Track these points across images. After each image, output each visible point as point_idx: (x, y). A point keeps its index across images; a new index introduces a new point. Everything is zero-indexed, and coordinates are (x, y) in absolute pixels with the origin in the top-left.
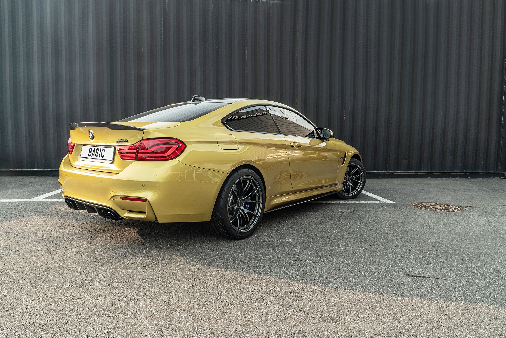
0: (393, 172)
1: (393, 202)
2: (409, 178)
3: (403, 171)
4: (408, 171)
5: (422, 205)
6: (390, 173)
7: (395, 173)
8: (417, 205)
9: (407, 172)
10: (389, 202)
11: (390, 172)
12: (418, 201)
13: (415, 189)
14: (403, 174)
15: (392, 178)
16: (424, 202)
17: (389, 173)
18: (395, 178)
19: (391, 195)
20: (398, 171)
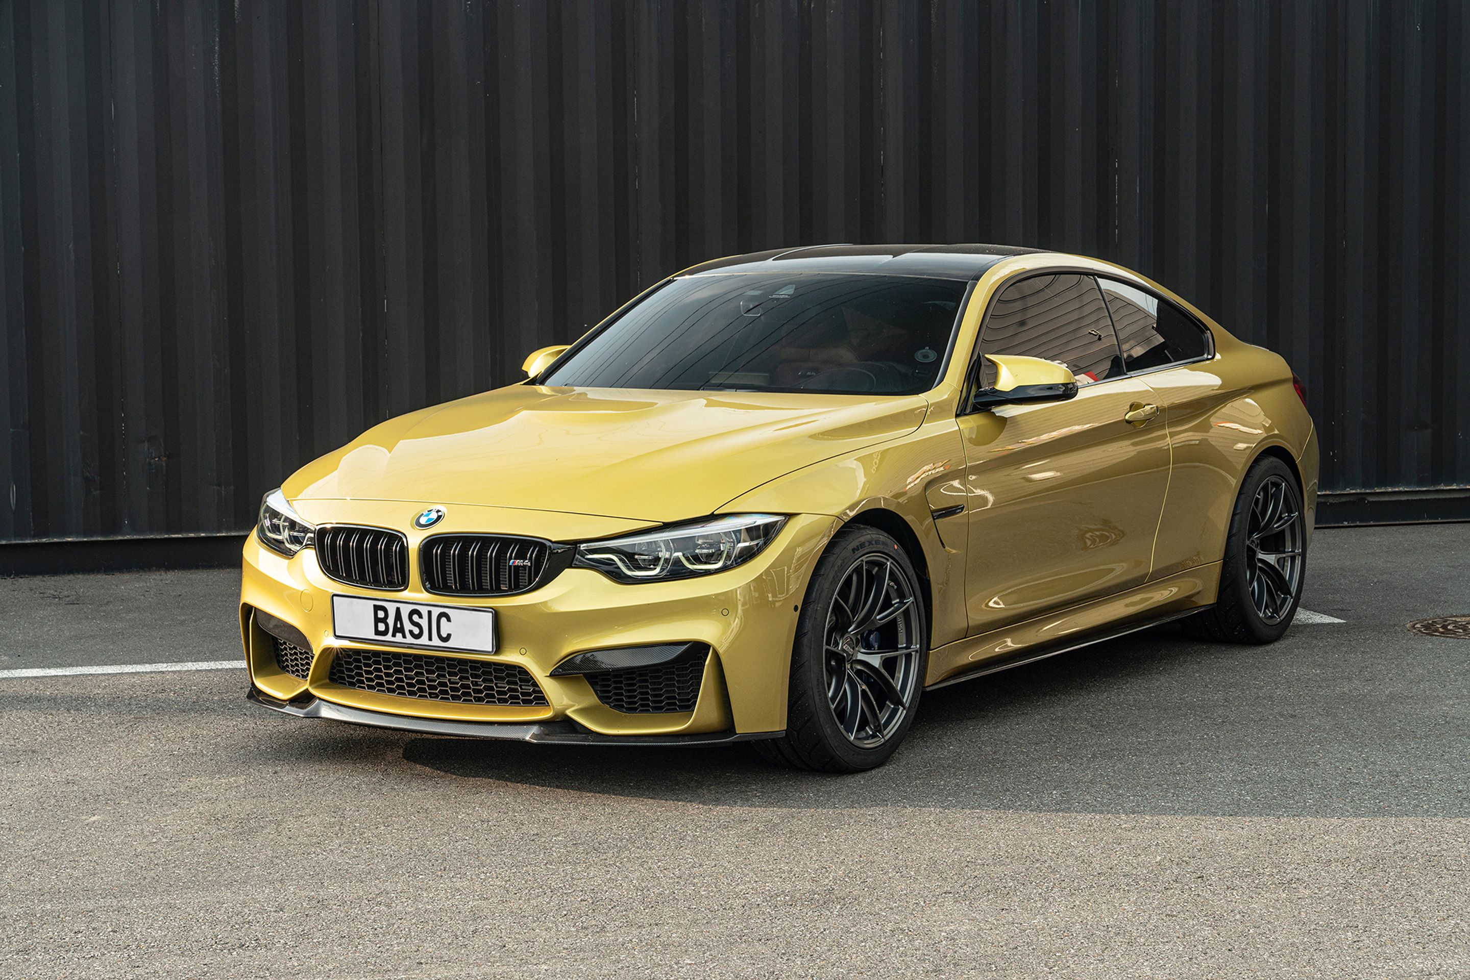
0: (1363, 491)
1: (1337, 621)
2: (1440, 520)
3: (1408, 484)
4: (1435, 483)
5: (1449, 624)
6: (1348, 499)
7: (1371, 499)
8: (1427, 627)
9: (1432, 488)
10: (1319, 621)
11: (1348, 491)
12: (1439, 612)
13: (1452, 567)
14: (1410, 498)
15: (1358, 523)
16: (1464, 616)
17: (1343, 500)
18: (1372, 523)
19: (1338, 597)
20: (1386, 486)
